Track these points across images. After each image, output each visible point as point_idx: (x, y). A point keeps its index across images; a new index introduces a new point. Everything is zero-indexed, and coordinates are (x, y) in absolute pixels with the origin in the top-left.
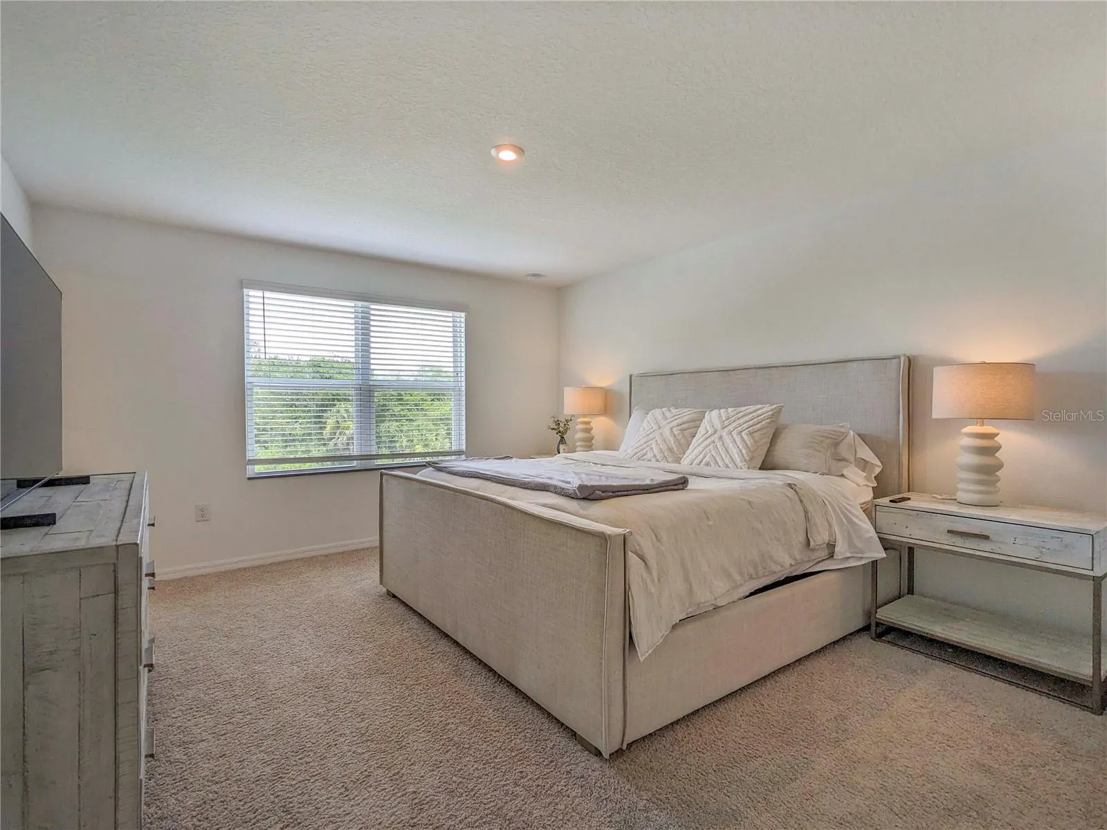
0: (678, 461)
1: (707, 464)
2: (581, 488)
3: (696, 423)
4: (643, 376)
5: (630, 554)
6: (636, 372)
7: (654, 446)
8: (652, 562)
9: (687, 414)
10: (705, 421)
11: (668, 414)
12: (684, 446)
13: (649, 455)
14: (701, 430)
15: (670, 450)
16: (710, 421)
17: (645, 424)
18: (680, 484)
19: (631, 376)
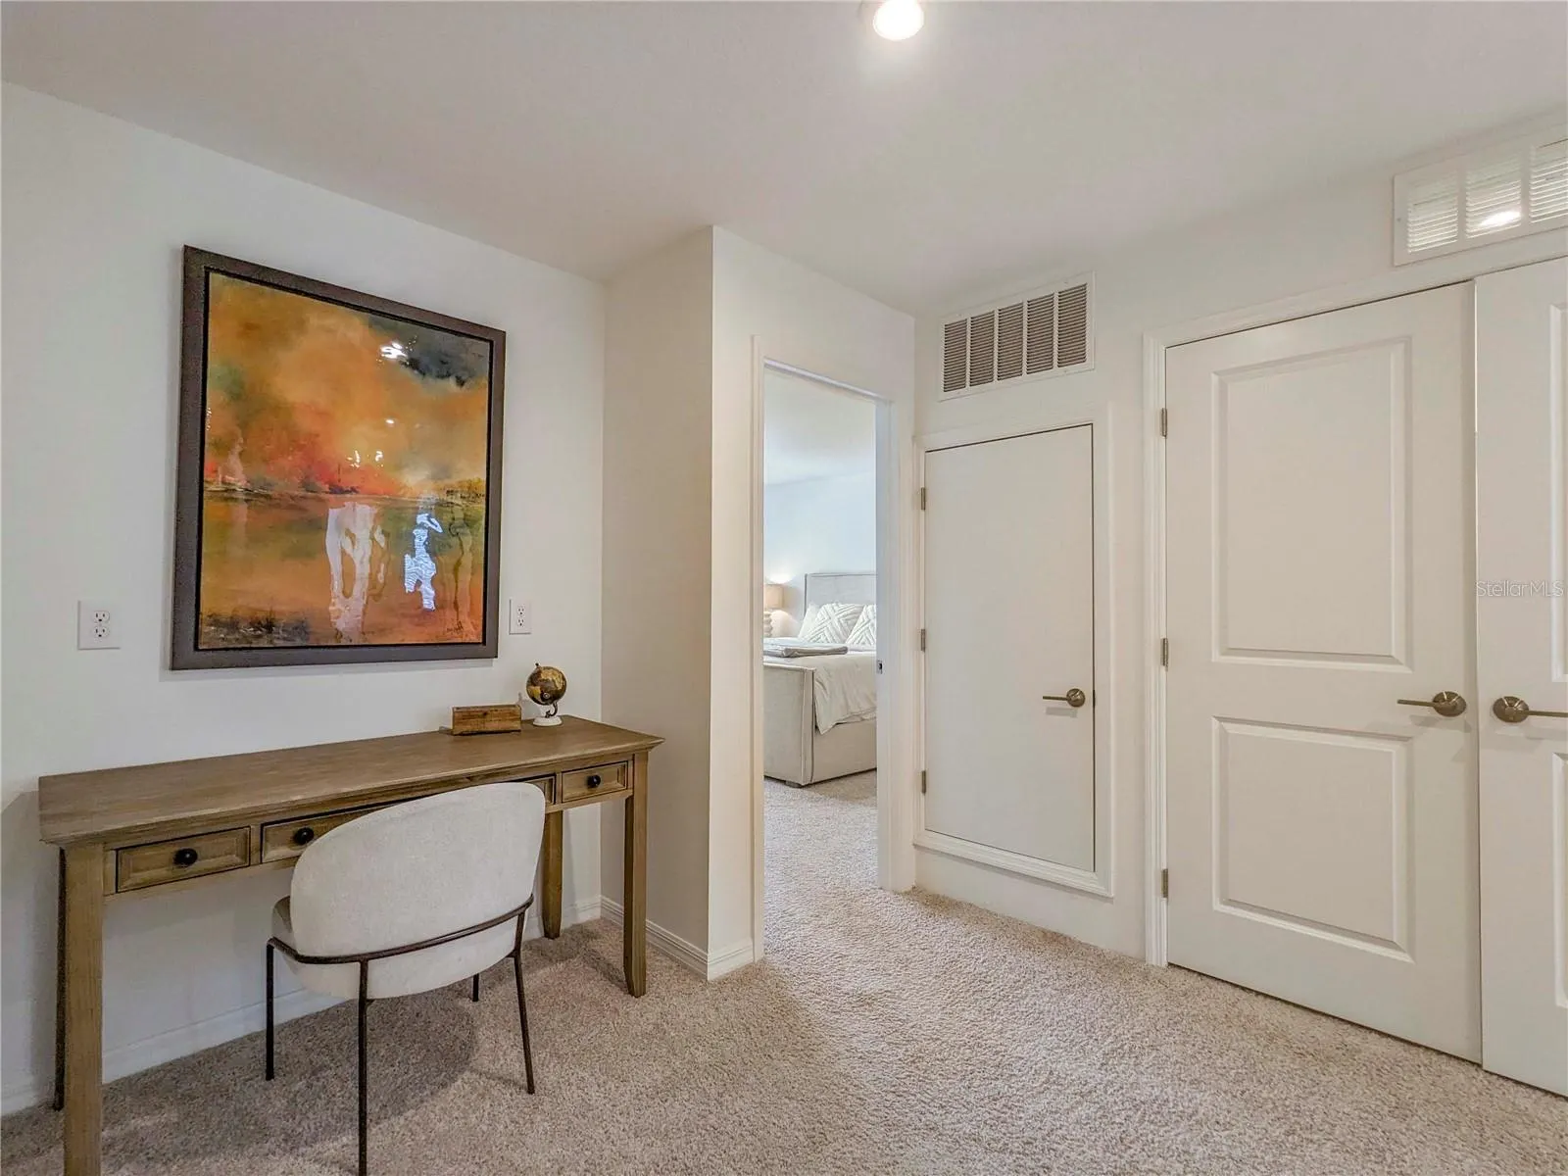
0: (844, 642)
1: (864, 643)
2: (787, 650)
3: (856, 615)
4: (815, 576)
5: (816, 683)
6: (809, 572)
7: (826, 632)
8: (826, 684)
9: (850, 608)
10: (863, 613)
11: (835, 608)
12: (847, 633)
13: (822, 638)
14: (860, 620)
15: (838, 635)
16: (866, 613)
17: (819, 616)
18: (844, 651)
19: (806, 576)
